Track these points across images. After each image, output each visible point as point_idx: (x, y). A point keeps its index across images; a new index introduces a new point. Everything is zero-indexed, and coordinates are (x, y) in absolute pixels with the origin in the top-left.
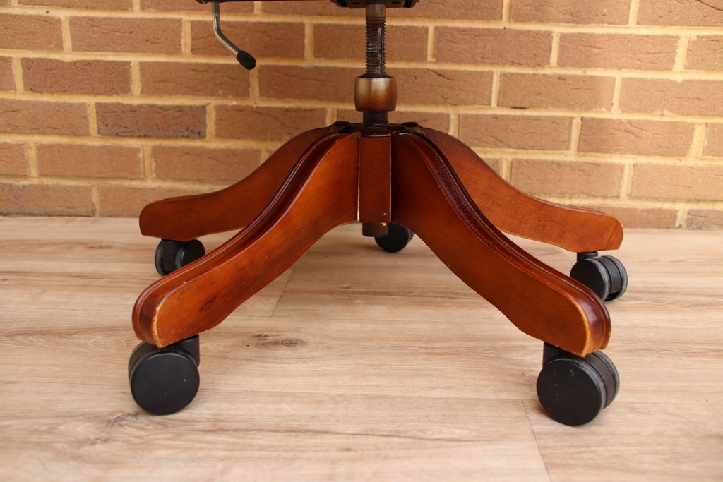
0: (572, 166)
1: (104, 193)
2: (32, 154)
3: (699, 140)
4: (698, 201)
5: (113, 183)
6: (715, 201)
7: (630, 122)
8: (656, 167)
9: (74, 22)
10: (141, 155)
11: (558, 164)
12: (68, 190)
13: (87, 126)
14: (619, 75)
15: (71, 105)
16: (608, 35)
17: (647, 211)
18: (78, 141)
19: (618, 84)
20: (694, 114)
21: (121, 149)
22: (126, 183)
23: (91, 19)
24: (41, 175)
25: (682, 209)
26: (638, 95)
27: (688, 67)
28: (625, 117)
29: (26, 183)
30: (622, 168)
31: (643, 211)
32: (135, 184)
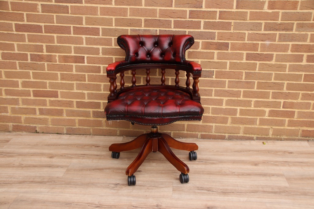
0: (201, 125)
1: (93, 130)
2: (77, 121)
3: (230, 120)
4: (230, 133)
5: (96, 128)
6: (234, 133)
7: (214, 117)
8: (220, 126)
9: (88, 94)
10: (102, 122)
11: (198, 125)
12: (85, 129)
13: (90, 115)
14: (211, 107)
15: (87, 111)
16: (208, 98)
17: (219, 135)
18: (88, 119)
19: (211, 108)
20: (228, 115)
21: (98, 120)
22: (99, 128)
23: (92, 93)
24: (79, 126)
25: (227, 135)
26: (215, 111)
27: (226, 105)
28: (212, 115)
29: (75, 127)
30: (212, 126)
31: (218, 135)
32: (101, 128)
